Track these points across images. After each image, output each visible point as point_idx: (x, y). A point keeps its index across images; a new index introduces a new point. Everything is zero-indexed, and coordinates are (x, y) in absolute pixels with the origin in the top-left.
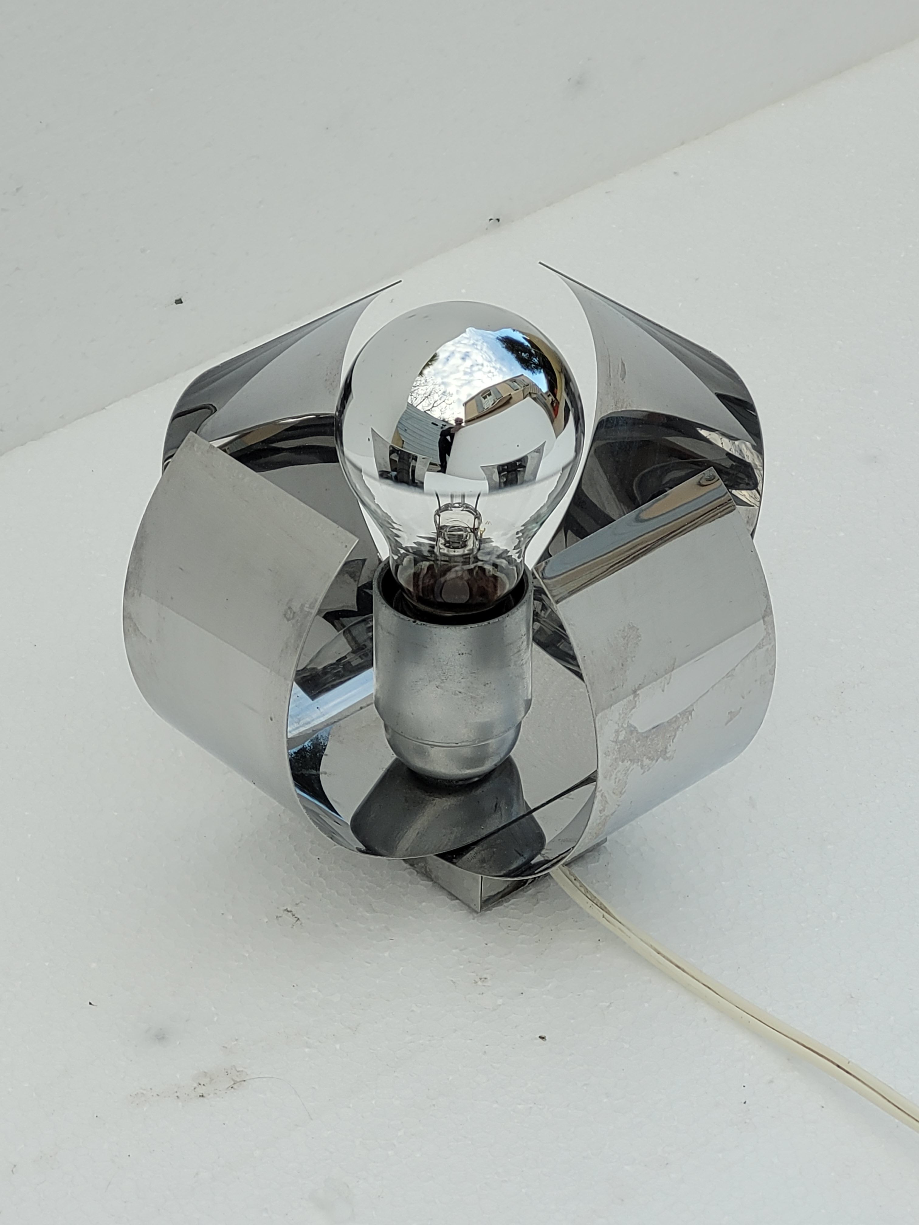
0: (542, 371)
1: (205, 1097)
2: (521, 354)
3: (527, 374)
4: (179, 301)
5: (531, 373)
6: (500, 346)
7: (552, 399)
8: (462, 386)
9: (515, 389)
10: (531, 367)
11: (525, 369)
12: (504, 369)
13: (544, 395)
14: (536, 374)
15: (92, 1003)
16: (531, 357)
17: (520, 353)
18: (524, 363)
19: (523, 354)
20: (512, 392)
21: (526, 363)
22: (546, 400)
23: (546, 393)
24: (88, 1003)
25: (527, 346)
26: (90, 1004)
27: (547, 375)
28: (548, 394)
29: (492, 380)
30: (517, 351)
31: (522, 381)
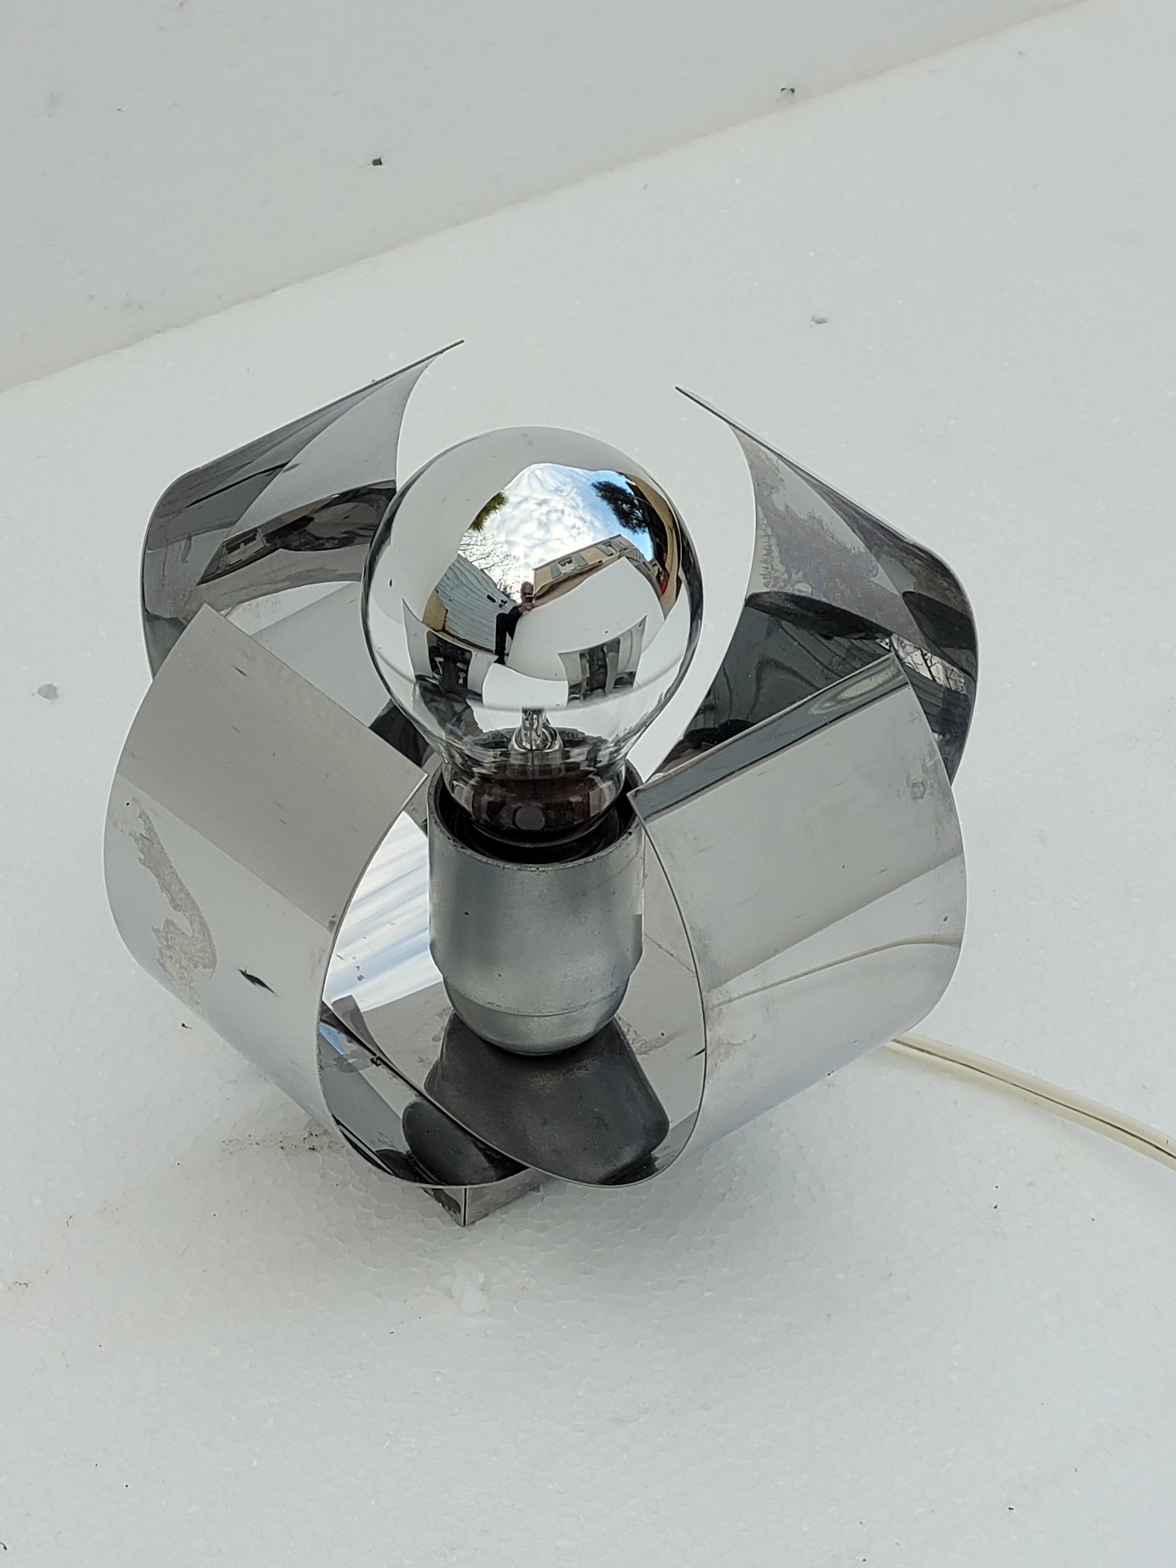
0: (647, 529)
1: (316, 1150)
2: (622, 505)
3: (626, 534)
4: (378, 162)
5: (632, 533)
6: (594, 492)
7: (659, 570)
8: (533, 547)
9: (609, 554)
10: (632, 524)
11: (624, 527)
12: (597, 524)
13: (648, 565)
14: (638, 534)
15: (186, 1025)
16: (632, 509)
17: (620, 503)
18: (623, 518)
19: (624, 506)
20: (604, 558)
21: (625, 518)
22: (649, 570)
23: (651, 562)
24: (181, 1025)
25: (630, 494)
26: (183, 1025)
27: (654, 537)
28: (654, 563)
29: (575, 540)
30: (616, 500)
31: (619, 544)
